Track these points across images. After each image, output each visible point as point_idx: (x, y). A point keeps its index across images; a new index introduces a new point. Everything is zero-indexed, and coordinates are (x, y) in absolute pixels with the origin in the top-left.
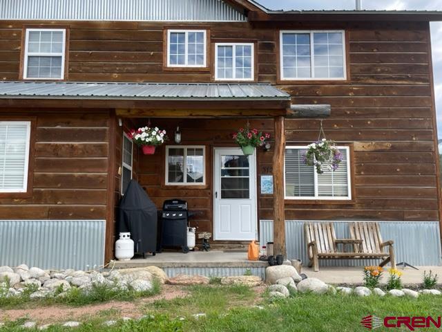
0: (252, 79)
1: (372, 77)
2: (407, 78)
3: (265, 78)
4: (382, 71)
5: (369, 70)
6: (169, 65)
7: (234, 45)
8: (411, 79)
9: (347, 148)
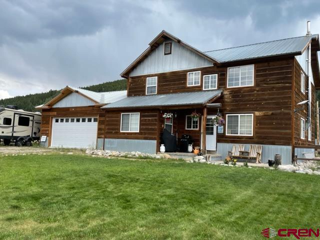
0: (216, 88)
1: (265, 84)
2: (281, 83)
3: (221, 88)
4: (270, 81)
5: (264, 80)
6: (188, 86)
7: (210, 75)
8: (283, 83)
9: (252, 115)
